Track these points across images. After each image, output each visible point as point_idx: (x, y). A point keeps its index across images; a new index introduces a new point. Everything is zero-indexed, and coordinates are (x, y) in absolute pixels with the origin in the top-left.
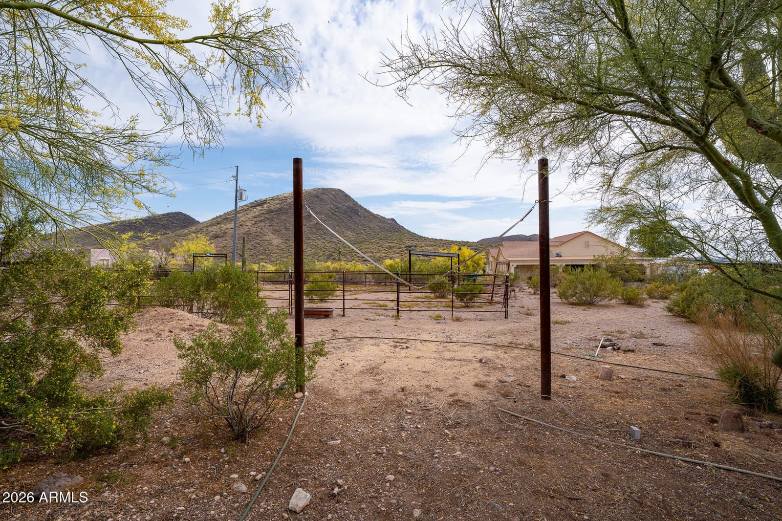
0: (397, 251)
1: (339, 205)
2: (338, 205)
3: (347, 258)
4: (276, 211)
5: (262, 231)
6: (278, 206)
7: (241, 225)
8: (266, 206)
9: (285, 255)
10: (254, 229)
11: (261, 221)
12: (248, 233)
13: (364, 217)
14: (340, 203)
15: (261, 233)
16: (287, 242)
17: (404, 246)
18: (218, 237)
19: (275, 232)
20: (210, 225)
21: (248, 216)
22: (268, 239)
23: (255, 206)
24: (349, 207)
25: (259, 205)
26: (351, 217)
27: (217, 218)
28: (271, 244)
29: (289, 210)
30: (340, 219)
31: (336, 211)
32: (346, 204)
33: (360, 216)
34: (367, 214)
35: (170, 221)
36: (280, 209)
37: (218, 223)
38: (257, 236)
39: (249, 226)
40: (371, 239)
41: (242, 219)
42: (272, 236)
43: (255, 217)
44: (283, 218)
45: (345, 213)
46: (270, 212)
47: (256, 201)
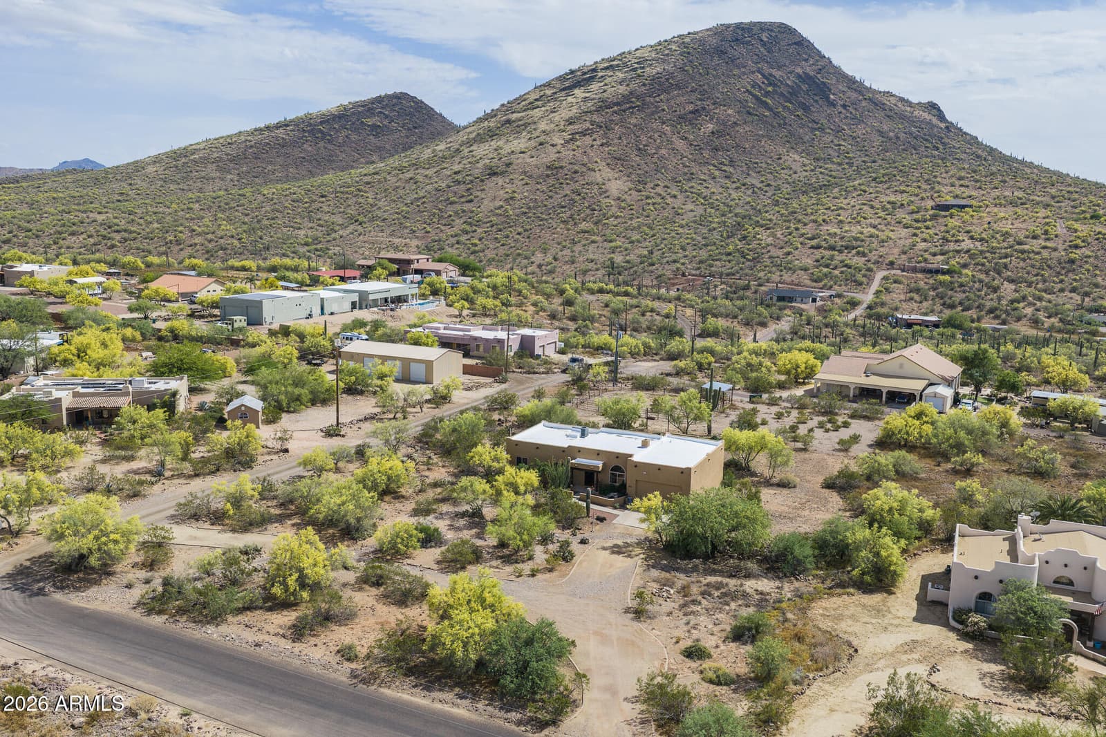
0: (908, 219)
1: (777, 74)
2: (774, 72)
3: (774, 236)
4: (618, 104)
5: (586, 160)
6: (622, 89)
7: (541, 144)
8: (595, 86)
9: (635, 223)
10: (567, 154)
11: (584, 133)
12: (557, 164)
13: (844, 106)
14: (779, 68)
15: (584, 165)
16: (640, 187)
17: (930, 203)
18: (495, 174)
19: (617, 161)
20: (475, 140)
21: (556, 117)
22: (600, 180)
23: (569, 88)
24: (806, 78)
25: (577, 84)
26: (806, 108)
27: (487, 117)
28: (604, 193)
29: (648, 99)
30: (776, 114)
31: (767, 94)
32: (799, 70)
33: (832, 104)
34: (854, 95)
35: (387, 117)
36: (627, 98)
37: (492, 134)
38: (576, 172)
39: (559, 147)
40: (849, 179)
41: (543, 126)
42: (607, 173)
43: (570, 122)
44: (634, 121)
45: (794, 92)
46: (604, 105)
47: (572, 72)
